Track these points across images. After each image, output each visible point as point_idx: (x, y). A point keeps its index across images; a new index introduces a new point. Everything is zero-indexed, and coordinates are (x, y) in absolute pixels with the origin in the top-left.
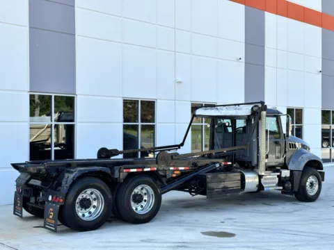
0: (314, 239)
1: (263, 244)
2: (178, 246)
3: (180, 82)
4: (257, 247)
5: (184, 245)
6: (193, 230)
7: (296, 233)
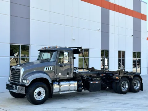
0: (133, 106)
1: (113, 109)
2: (78, 110)
3: (74, 40)
4: (111, 110)
5: (80, 109)
6: (83, 103)
7: (125, 104)
